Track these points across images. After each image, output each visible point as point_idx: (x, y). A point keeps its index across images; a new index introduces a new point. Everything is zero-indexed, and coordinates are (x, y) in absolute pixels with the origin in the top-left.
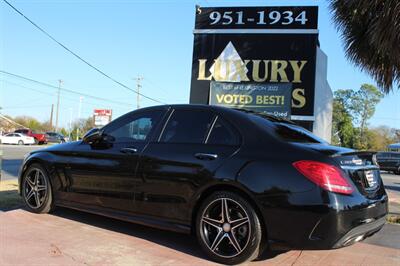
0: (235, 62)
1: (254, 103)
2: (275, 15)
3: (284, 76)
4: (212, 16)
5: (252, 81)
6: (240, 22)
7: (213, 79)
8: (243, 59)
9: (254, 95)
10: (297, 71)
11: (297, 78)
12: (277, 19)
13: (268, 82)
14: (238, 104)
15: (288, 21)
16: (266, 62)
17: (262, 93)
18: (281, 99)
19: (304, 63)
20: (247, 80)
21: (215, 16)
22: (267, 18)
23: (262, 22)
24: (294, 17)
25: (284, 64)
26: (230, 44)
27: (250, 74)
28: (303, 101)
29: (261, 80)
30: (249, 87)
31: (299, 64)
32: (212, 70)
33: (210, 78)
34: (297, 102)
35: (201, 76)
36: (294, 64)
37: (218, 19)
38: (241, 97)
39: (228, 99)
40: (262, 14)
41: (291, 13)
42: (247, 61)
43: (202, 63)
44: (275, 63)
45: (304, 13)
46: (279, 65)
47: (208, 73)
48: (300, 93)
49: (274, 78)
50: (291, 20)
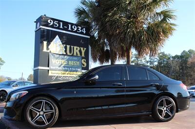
0: (60, 45)
1: (68, 64)
2: (75, 27)
3: (78, 53)
4: (49, 21)
5: (66, 55)
6: (61, 27)
7: (50, 52)
8: (63, 44)
9: (68, 60)
10: (83, 52)
11: (83, 55)
12: (75, 29)
13: (73, 55)
14: (62, 64)
15: (79, 31)
16: (72, 47)
17: (71, 60)
18: (78, 63)
19: (85, 49)
20: (65, 53)
21: (51, 22)
22: (71, 28)
23: (70, 29)
24: (81, 29)
25: (79, 48)
26: (57, 37)
27: (66, 51)
28: (85, 64)
29: (70, 54)
30: (66, 57)
31: (84, 49)
32: (49, 47)
33: (49, 51)
34: (84, 65)
35: (45, 50)
36: (82, 49)
37: (52, 24)
38: (63, 61)
39: (57, 62)
40: (70, 25)
41: (80, 28)
42: (65, 45)
43: (45, 43)
44: (75, 47)
45: (84, 29)
46: (77, 49)
47: (48, 49)
48: (84, 61)
49: (75, 54)
50: (80, 31)
